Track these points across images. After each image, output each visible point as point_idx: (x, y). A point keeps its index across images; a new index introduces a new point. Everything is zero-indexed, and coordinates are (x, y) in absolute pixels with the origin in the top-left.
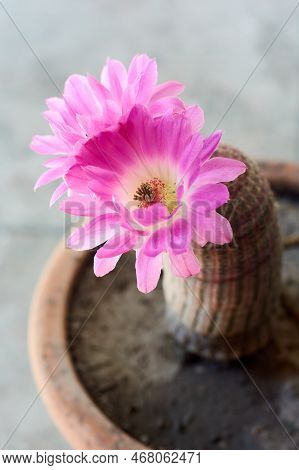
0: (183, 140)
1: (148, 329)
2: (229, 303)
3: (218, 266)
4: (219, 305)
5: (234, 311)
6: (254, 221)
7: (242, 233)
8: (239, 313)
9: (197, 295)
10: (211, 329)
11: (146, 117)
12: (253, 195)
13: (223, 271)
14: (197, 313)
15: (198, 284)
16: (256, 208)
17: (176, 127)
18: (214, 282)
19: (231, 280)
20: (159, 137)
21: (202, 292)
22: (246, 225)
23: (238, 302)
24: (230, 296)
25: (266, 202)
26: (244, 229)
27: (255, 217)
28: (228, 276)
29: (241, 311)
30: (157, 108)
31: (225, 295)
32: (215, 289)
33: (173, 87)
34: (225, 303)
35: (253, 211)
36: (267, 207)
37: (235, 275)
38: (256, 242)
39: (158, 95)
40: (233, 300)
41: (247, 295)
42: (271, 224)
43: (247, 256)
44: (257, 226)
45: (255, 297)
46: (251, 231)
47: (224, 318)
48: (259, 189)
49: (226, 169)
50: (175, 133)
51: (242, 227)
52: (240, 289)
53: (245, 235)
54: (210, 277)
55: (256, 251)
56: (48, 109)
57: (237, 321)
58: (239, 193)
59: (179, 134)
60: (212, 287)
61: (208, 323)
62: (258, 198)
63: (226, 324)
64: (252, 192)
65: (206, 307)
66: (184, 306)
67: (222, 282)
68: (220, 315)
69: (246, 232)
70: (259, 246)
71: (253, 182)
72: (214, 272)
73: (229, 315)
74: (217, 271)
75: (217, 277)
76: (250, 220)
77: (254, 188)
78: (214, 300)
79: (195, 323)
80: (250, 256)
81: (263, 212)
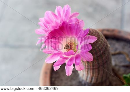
0: (78, 31)
1: (74, 80)
2: (96, 74)
3: (92, 65)
4: (93, 75)
5: (98, 77)
6: (102, 52)
7: (98, 55)
8: (99, 77)
9: (86, 72)
10: (91, 81)
11: (67, 24)
12: (101, 44)
13: (93, 66)
14: (87, 77)
15: (86, 69)
16: (102, 48)
17: (76, 27)
18: (91, 69)
19: (96, 68)
20: (71, 30)
21: (88, 72)
22: (99, 53)
23: (99, 74)
24: (96, 73)
25: (105, 46)
26: (99, 54)
27: (102, 50)
28: (95, 67)
29: (100, 76)
30: (71, 21)
31: (95, 73)
32: (91, 71)
33: (76, 14)
34: (95, 75)
35: (101, 49)
36: (106, 47)
37: (97, 67)
38: (103, 57)
39: (72, 17)
40: (97, 74)
41: (101, 72)
42: (107, 52)
43: (100, 61)
44: (103, 53)
45: (104, 73)
46: (101, 54)
47: (95, 79)
48: (103, 42)
49: (91, 39)
50: (76, 29)
51: (98, 54)
52: (99, 71)
53: (99, 56)
54: (89, 68)
55: (103, 60)
56: (40, 22)
57: (98, 79)
58: (97, 44)
59: (77, 29)
60: (90, 70)
61: (90, 80)
62: (103, 45)
63: (95, 80)
64: (101, 43)
65: (89, 76)
66: (83, 75)
67: (93, 69)
68: (94, 78)
69: (99, 55)
70: (104, 58)
71: (101, 40)
72: (90, 66)
73: (96, 77)
74: (92, 66)
75: (92, 68)
76: (100, 51)
77: (101, 42)
78: (91, 74)
79: (87, 79)
80: (101, 61)
81: (104, 49)
